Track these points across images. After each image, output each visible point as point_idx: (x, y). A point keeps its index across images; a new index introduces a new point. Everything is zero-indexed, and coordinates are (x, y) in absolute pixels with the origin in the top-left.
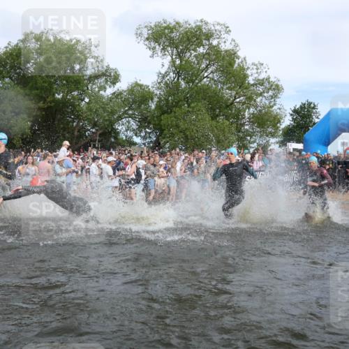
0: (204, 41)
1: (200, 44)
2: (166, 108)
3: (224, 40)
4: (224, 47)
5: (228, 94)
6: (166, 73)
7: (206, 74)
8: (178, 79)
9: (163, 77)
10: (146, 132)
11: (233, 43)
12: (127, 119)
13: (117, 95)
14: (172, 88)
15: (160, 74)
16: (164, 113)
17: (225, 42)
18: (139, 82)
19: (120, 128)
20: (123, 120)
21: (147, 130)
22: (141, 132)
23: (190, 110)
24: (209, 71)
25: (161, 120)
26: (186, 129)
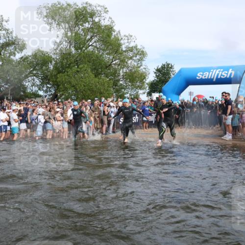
0: (89, 19)
1: (86, 21)
2: (61, 68)
3: (103, 18)
4: (105, 23)
5: (107, 57)
6: (60, 42)
7: (91, 44)
8: (70, 47)
9: (58, 46)
10: (47, 87)
11: (110, 20)
12: (32, 78)
13: (24, 59)
14: (65, 54)
15: (56, 43)
16: (59, 72)
17: (104, 19)
18: (40, 49)
19: (27, 84)
20: (29, 78)
21: (48, 85)
22: (43, 87)
23: (79, 70)
24: (93, 41)
25: (57, 78)
26: (76, 84)
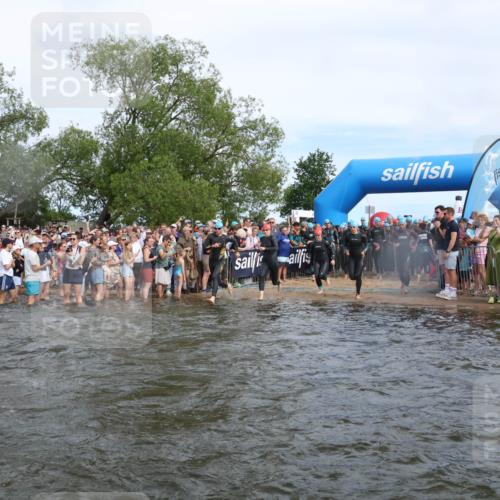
0: (170, 67)
1: (165, 71)
2: (117, 164)
3: (198, 65)
4: (201, 74)
5: (206, 142)
6: (115, 113)
7: (174, 115)
8: (134, 122)
9: (112, 119)
10: (89, 200)
11: (212, 70)
12: (60, 182)
13: (44, 146)
14: (126, 136)
15: (107, 114)
16: (114, 171)
17: (200, 68)
18: (76, 127)
19: (49, 195)
20: (54, 183)
21: (90, 197)
22: (81, 199)
23: (152, 165)
24: (179, 109)
25: (110, 182)
26: (147, 194)
